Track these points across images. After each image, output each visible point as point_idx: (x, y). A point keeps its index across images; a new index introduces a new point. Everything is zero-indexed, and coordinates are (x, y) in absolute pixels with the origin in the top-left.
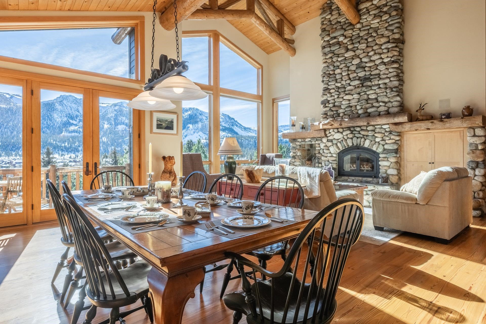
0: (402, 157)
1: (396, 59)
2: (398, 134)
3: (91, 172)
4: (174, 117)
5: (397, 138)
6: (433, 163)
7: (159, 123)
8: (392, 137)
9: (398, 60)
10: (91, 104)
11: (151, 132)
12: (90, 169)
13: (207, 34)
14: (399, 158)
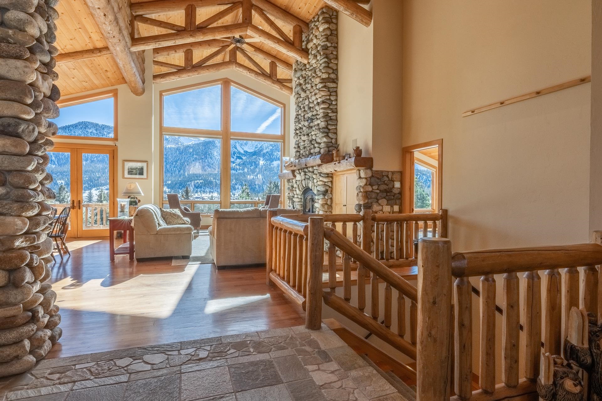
0: (334, 199)
1: (324, 99)
2: (326, 176)
3: (75, 207)
4: (144, 165)
5: (325, 180)
6: (345, 206)
7: (130, 170)
8: (321, 179)
9: (325, 101)
10: (76, 160)
11: (123, 177)
12: (75, 204)
13: (219, 82)
14: (329, 200)
